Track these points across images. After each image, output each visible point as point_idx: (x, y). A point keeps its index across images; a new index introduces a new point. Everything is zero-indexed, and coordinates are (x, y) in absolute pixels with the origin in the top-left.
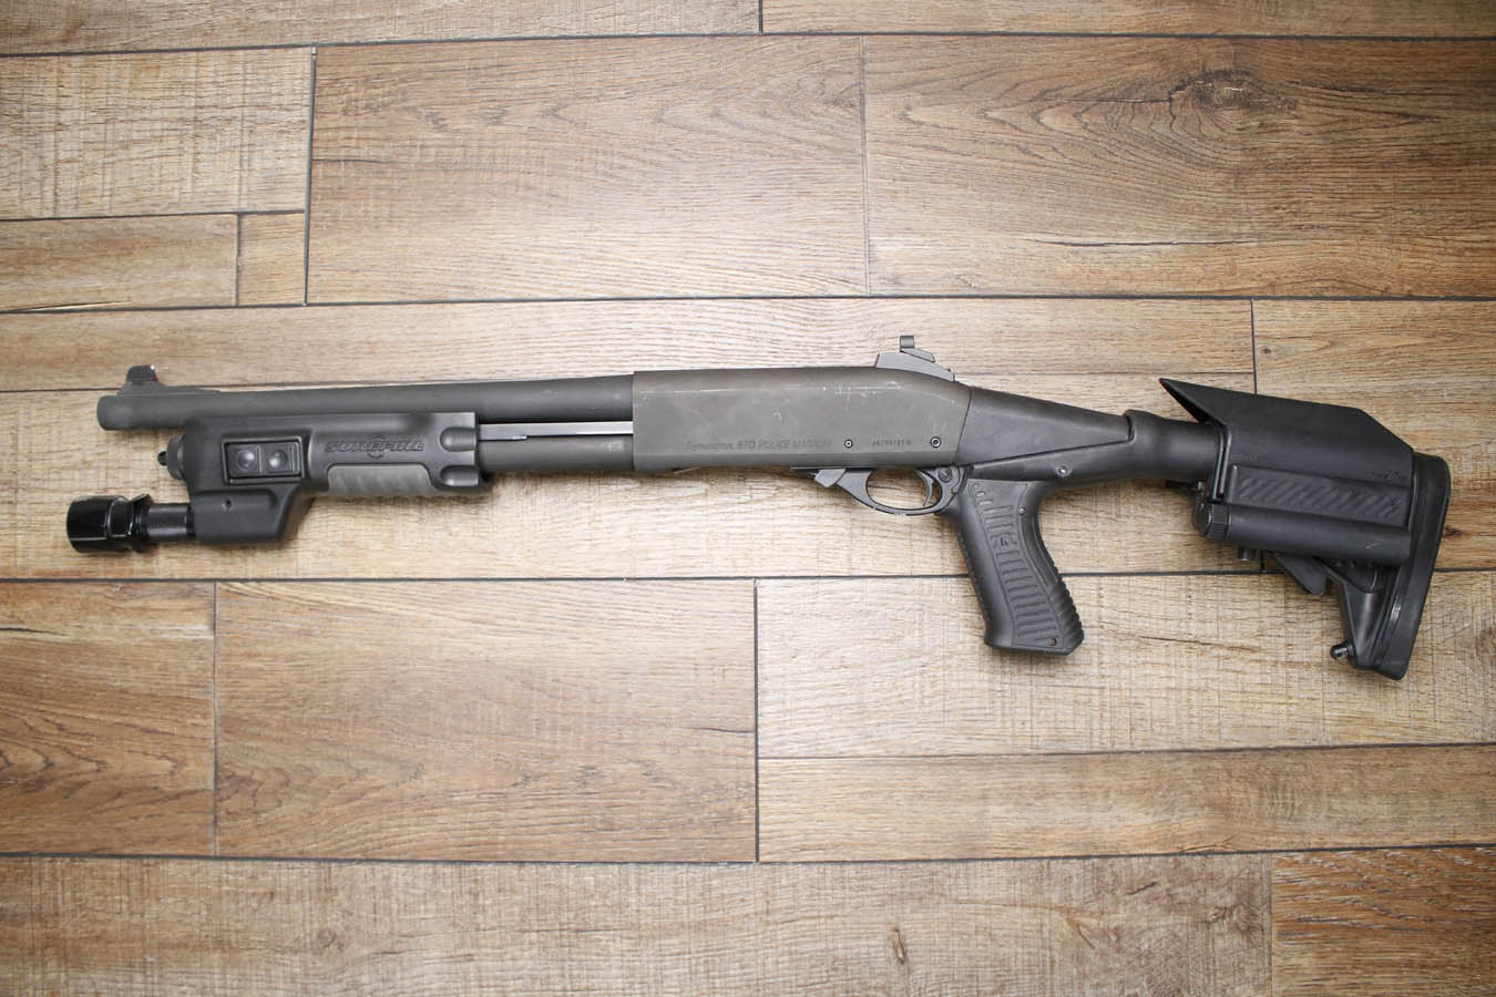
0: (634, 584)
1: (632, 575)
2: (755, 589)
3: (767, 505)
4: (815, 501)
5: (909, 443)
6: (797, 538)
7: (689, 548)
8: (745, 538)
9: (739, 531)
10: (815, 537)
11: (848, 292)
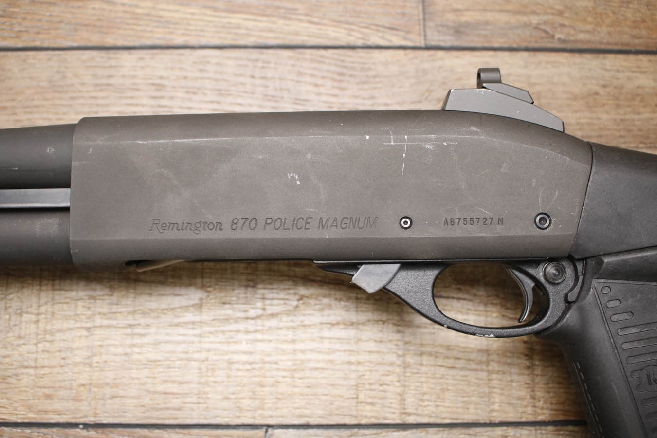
0: (93, 433)
1: (91, 420)
3: (285, 321)
4: (353, 316)
5: (501, 221)
6: (327, 369)
7: (173, 382)
8: (253, 369)
9: (244, 358)
10: (353, 367)
11: (397, 41)
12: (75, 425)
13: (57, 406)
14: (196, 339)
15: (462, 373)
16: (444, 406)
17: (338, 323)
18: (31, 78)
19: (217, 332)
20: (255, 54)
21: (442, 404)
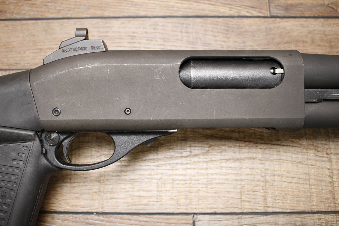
0: (101, 217)
1: (100, 210)
2: (194, 222)
3: (202, 158)
6: (225, 183)
7: (144, 190)
8: (186, 183)
9: (181, 178)
10: (239, 182)
11: (255, 14)
12: (92, 213)
13: (82, 203)
14: (155, 168)
15: (296, 185)
16: (287, 203)
17: (230, 159)
18: (66, 33)
19: (166, 164)
20: (182, 20)
21: (286, 202)
